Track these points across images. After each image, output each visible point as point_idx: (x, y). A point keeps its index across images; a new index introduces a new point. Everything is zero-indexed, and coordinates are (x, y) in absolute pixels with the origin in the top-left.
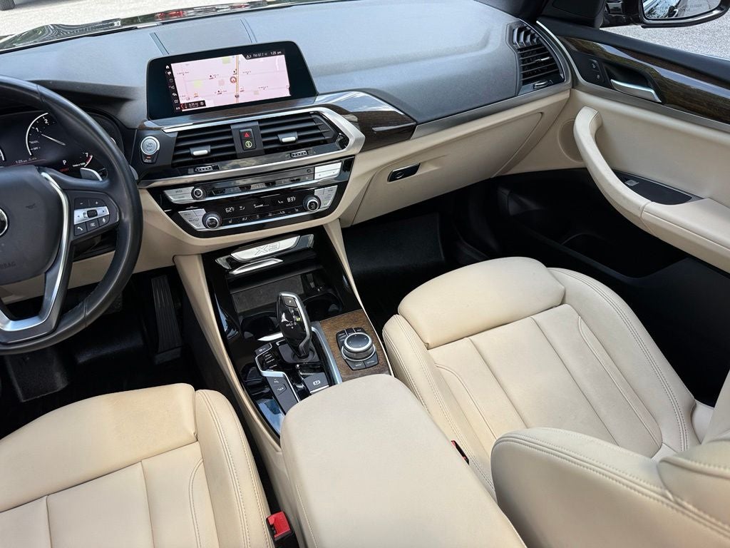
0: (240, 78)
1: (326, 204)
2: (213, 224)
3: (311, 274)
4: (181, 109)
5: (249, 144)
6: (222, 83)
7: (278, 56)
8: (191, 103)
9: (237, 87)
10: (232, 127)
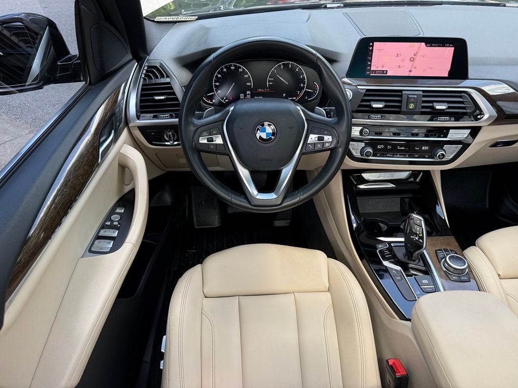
0: (417, 59)
1: (449, 157)
2: (368, 154)
3: (408, 199)
4: (370, 73)
5: (412, 106)
6: (403, 60)
7: (449, 48)
8: (378, 71)
9: (413, 65)
10: (404, 92)
